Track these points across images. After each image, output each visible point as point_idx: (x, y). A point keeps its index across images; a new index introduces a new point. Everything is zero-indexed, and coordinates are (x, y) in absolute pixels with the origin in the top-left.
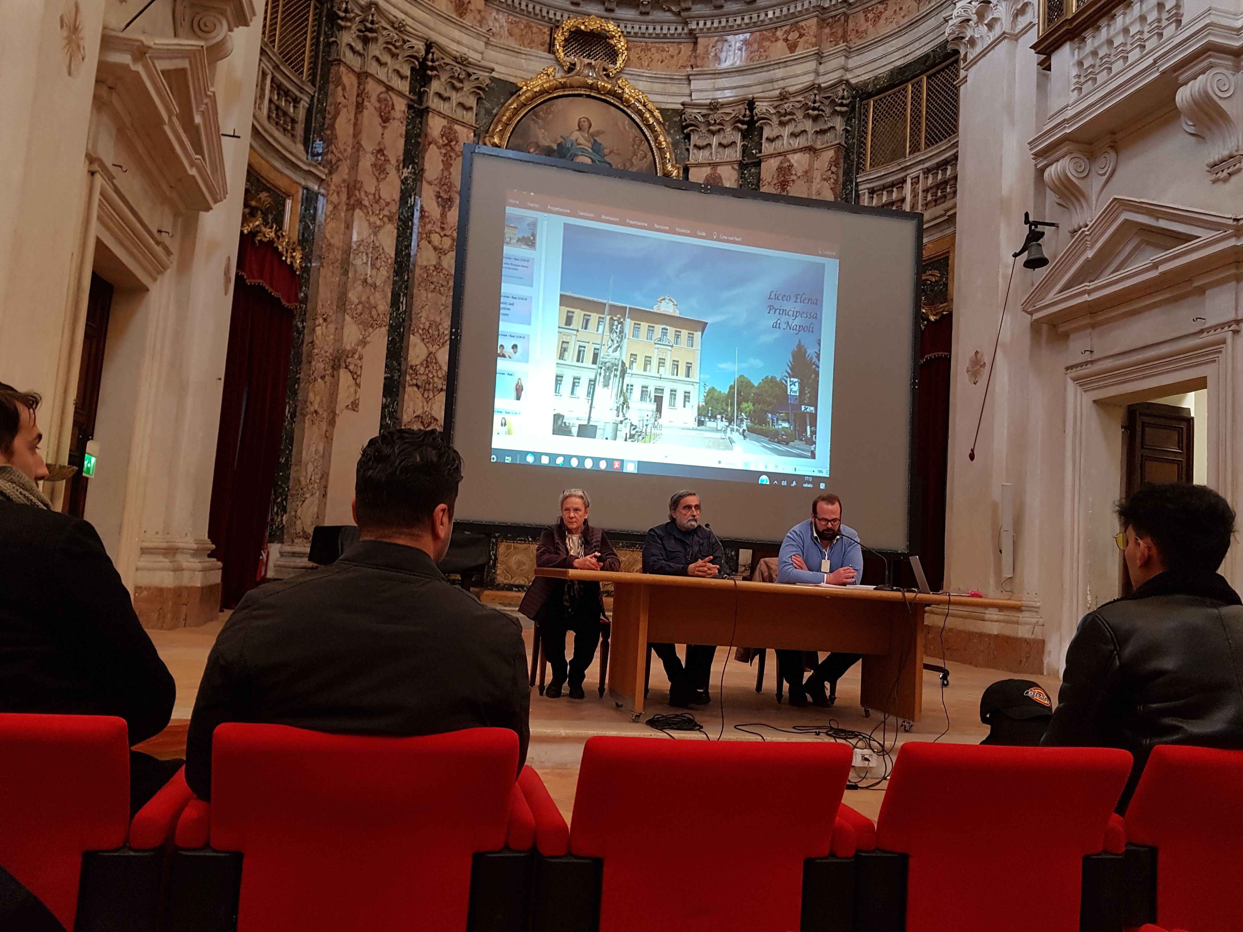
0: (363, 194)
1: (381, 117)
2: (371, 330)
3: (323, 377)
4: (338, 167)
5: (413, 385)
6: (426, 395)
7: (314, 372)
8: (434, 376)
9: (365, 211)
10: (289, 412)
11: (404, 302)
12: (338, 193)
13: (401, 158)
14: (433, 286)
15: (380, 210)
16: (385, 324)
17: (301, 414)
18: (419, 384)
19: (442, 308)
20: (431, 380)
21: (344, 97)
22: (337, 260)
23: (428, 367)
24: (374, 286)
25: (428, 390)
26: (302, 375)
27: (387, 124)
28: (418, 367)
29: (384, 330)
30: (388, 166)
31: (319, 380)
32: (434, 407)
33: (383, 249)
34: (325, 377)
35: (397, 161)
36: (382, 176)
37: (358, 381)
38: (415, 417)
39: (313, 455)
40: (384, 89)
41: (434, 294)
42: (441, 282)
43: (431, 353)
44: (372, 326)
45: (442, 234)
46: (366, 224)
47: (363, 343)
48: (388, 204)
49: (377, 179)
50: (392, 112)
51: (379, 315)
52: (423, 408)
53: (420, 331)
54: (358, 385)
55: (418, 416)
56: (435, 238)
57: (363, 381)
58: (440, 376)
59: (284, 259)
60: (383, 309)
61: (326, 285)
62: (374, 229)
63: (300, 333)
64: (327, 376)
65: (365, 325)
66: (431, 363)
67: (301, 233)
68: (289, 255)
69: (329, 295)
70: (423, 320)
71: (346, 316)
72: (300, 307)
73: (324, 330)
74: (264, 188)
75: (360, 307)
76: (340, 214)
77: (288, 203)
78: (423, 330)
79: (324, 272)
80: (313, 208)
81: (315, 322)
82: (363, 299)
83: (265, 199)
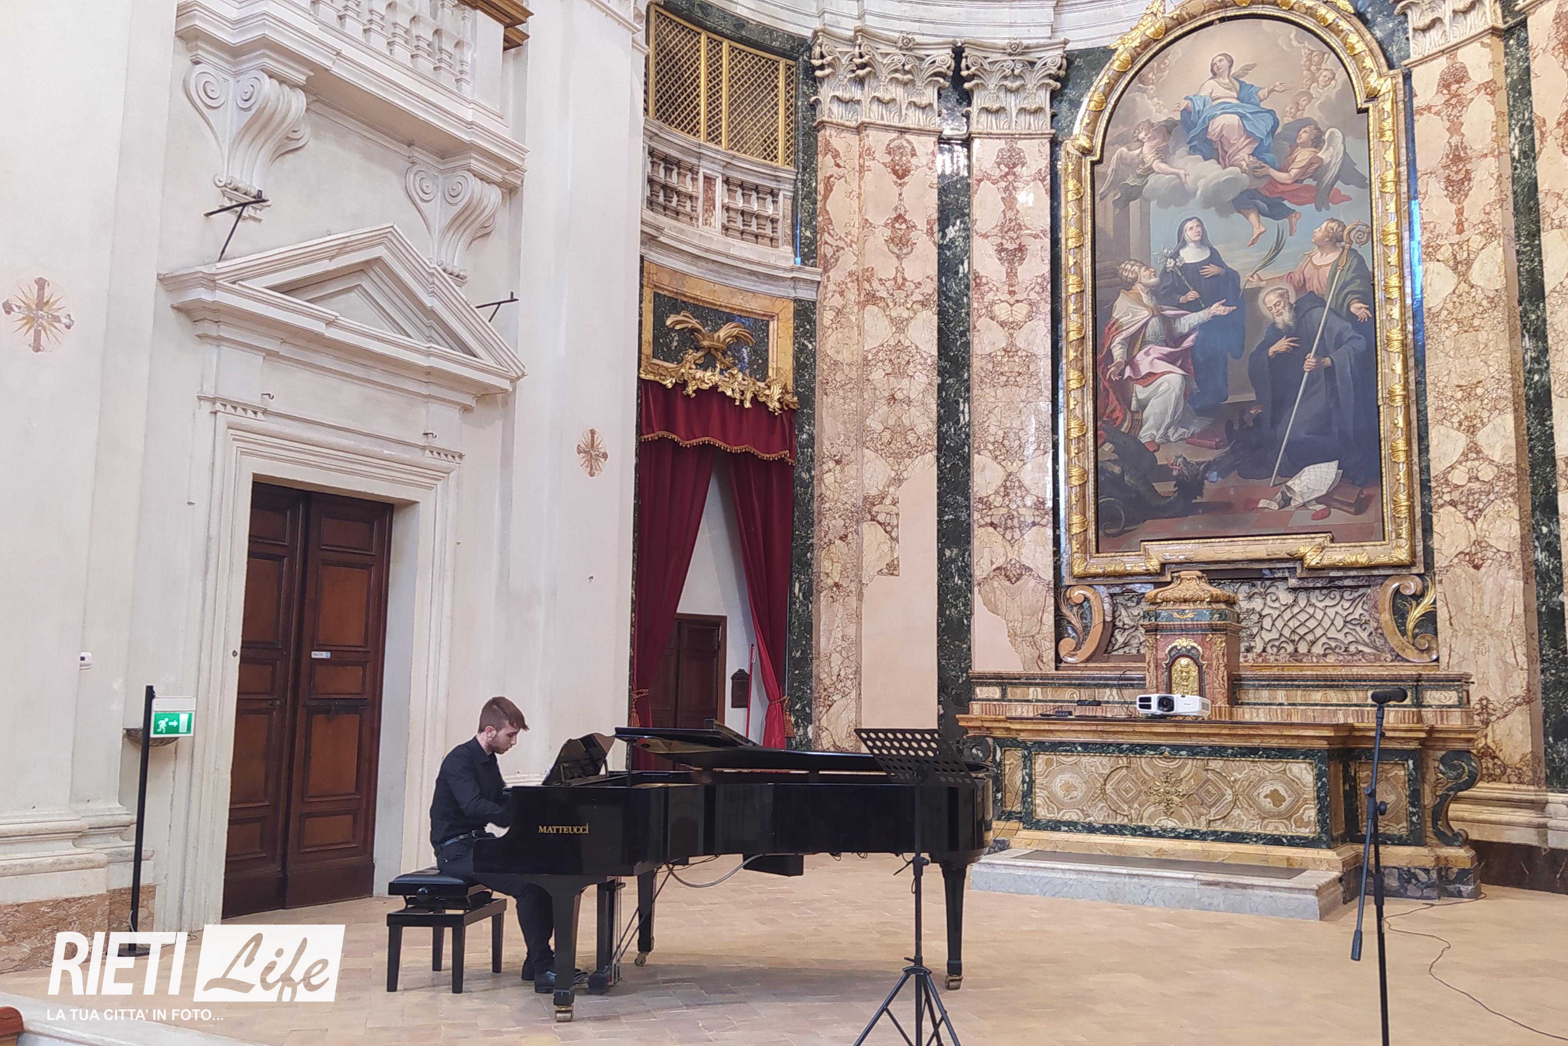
0: (876, 284)
1: (895, 172)
2: (908, 461)
3: (843, 538)
4: (837, 260)
5: (987, 524)
6: (1008, 536)
7: (826, 533)
8: (1018, 507)
9: (882, 304)
10: (800, 590)
11: (966, 410)
12: (842, 294)
13: (935, 216)
14: (1004, 379)
15: (907, 296)
16: (930, 448)
17: (817, 591)
18: (996, 522)
20: (1015, 514)
21: (838, 166)
22: (851, 379)
23: (1007, 494)
24: (909, 401)
25: (1012, 528)
26: (815, 541)
27: (906, 179)
28: (991, 498)
29: (931, 457)
30: (913, 235)
31: (838, 542)
32: (1024, 551)
33: (917, 347)
34: (846, 536)
35: (928, 223)
36: (905, 251)
37: (894, 534)
38: (994, 570)
39: (839, 642)
40: (895, 135)
41: (1006, 389)
42: (1017, 369)
43: (1010, 475)
44: (909, 456)
45: (1012, 301)
46: (887, 322)
47: (898, 481)
48: (918, 285)
49: (898, 257)
50: (914, 161)
51: (919, 438)
52: (1006, 554)
53: (990, 447)
54: (896, 540)
55: (998, 568)
56: (1002, 311)
57: (902, 532)
58: (1028, 504)
59: (737, 403)
60: (925, 428)
61: (835, 417)
62: (900, 325)
63: (808, 485)
64: (850, 535)
65: (898, 456)
66: (1013, 488)
67: (796, 358)
68: (749, 396)
69: (840, 429)
70: (992, 430)
71: (866, 451)
72: (803, 453)
73: (838, 475)
74: (729, 318)
75: (887, 435)
76: (848, 319)
77: (773, 325)
78: (993, 444)
79: (830, 401)
80: (809, 323)
81: (825, 467)
82: (891, 422)
83: (725, 332)
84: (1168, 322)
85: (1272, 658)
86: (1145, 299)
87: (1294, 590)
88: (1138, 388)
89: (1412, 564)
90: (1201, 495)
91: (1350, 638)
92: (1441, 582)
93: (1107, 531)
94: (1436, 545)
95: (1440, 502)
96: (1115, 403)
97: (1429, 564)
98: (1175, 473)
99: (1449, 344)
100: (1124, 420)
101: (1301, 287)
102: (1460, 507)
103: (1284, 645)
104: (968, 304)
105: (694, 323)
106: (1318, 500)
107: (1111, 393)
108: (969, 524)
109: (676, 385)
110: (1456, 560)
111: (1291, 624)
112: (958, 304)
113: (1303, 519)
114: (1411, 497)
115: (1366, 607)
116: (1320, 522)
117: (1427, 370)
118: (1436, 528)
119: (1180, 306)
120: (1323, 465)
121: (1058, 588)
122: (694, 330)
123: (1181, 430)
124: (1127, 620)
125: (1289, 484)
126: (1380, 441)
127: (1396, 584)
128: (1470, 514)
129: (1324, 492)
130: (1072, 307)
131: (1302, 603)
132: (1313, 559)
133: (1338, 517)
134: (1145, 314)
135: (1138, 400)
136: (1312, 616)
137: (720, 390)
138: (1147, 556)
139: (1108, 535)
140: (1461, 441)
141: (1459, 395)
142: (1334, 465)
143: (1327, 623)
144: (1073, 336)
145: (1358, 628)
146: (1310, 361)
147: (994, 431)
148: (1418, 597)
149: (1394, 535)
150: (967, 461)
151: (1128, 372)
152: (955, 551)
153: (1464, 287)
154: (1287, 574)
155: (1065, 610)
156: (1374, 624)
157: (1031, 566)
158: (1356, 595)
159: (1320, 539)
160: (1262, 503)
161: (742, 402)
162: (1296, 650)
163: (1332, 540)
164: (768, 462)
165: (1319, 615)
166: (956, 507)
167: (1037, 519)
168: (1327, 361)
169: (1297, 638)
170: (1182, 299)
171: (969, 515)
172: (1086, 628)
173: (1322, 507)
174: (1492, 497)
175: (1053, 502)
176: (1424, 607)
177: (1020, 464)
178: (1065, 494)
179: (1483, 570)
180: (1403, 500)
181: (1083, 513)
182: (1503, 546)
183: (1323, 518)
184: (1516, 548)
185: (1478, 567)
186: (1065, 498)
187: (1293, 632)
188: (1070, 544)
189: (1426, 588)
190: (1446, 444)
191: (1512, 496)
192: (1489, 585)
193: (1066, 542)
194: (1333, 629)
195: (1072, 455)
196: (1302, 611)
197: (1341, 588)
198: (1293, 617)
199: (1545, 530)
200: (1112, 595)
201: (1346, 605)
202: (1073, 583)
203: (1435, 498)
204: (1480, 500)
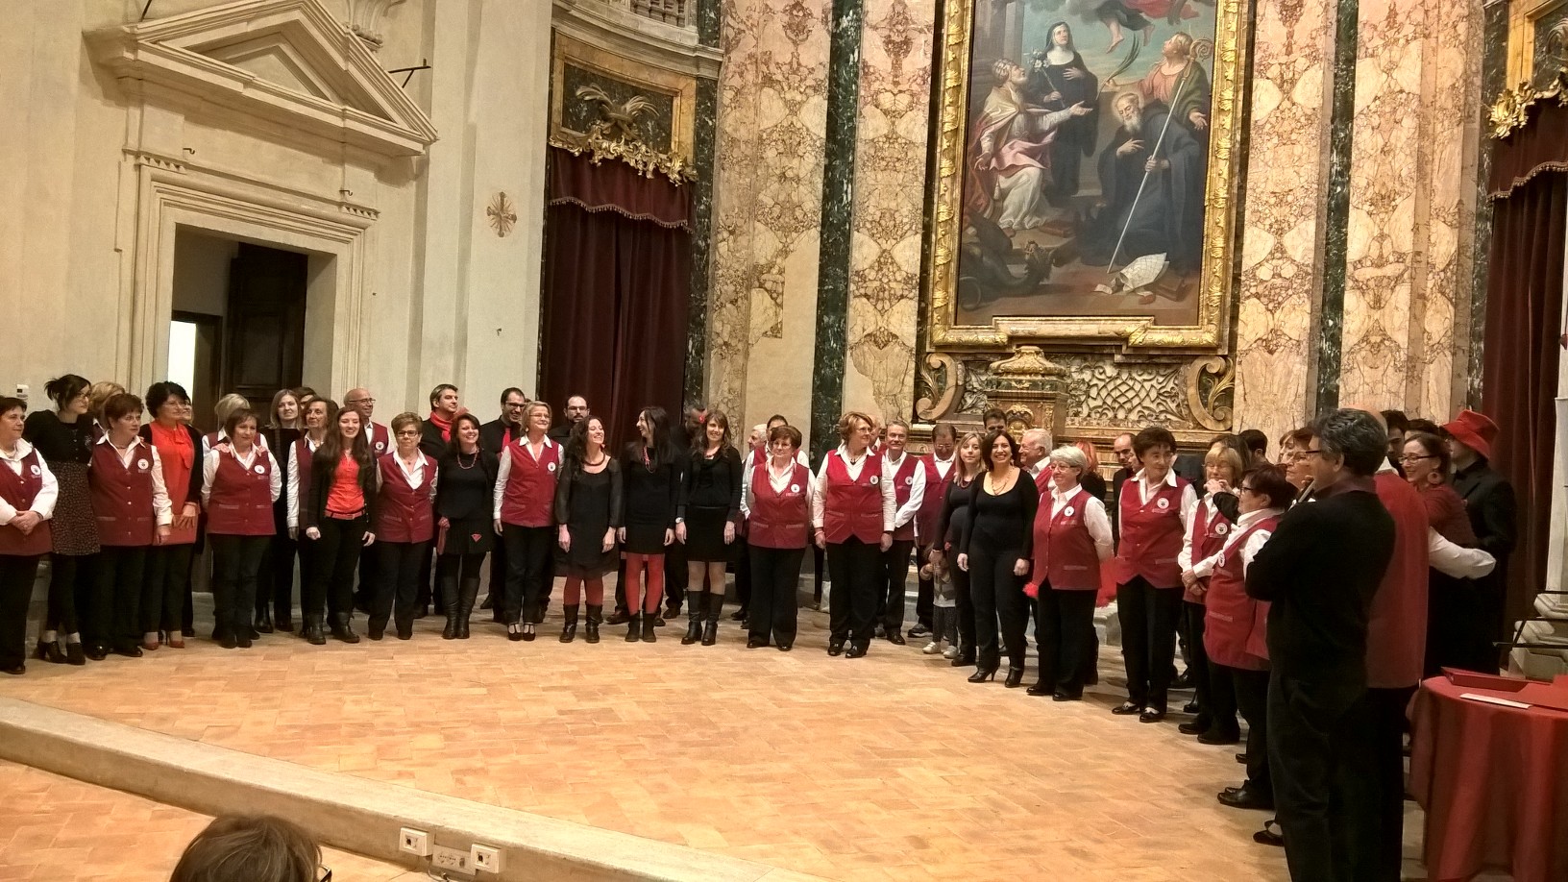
0: (772, 67)
2: (794, 235)
3: (734, 302)
4: (738, 42)
5: (861, 295)
6: (879, 307)
7: (719, 297)
8: (890, 281)
9: (777, 87)
10: (693, 347)
11: (849, 191)
12: (741, 74)
13: (830, 5)
14: (884, 163)
15: (801, 80)
16: (815, 224)
17: (708, 348)
18: (869, 293)
19: (898, 189)
20: (887, 287)
22: (746, 156)
23: (881, 269)
24: (798, 180)
25: (883, 300)
26: (708, 303)
28: (867, 271)
29: (815, 232)
30: (809, 22)
31: (729, 305)
32: (893, 320)
33: (808, 130)
34: (736, 301)
35: (824, 12)
36: (801, 37)
37: (778, 301)
38: (865, 336)
39: (726, 394)
41: (885, 173)
42: (896, 155)
44: (796, 230)
45: (896, 92)
46: (781, 103)
47: (785, 252)
48: (812, 70)
49: (794, 42)
51: (805, 214)
52: (876, 322)
53: (868, 225)
54: (780, 306)
55: (869, 335)
56: (886, 100)
57: (786, 299)
58: (899, 279)
59: (640, 174)
60: (812, 205)
61: (731, 191)
62: (793, 108)
63: (704, 252)
64: (739, 300)
65: (786, 230)
66: (886, 263)
67: (697, 134)
68: (651, 167)
69: (736, 202)
70: (871, 210)
71: (757, 224)
72: (700, 223)
73: (732, 245)
74: (636, 91)
75: (777, 210)
76: (746, 99)
77: (676, 102)
78: (871, 223)
79: (726, 175)
80: (710, 100)
81: (720, 237)
82: (781, 198)
83: (631, 105)
84: (1032, 120)
85: (1095, 422)
86: (1014, 96)
87: (1118, 365)
88: (1001, 178)
89: (1219, 346)
90: (1048, 277)
91: (1161, 408)
92: (1240, 363)
93: (965, 305)
94: (1240, 331)
95: (1247, 294)
96: (980, 190)
97: (1232, 347)
98: (1027, 257)
99: (1269, 155)
100: (985, 210)
101: (1150, 93)
102: (1262, 299)
103: (1106, 411)
104: (857, 92)
105: (602, 95)
106: (1146, 287)
107: (978, 182)
108: (846, 294)
109: (582, 154)
110: (1254, 345)
111: (1113, 393)
112: (848, 91)
113: (1132, 303)
114: (1224, 288)
115: (1176, 382)
116: (1146, 307)
117: (1249, 177)
118: (1241, 316)
119: (1045, 105)
120: (1153, 256)
121: (920, 353)
122: (602, 102)
123: (1036, 219)
124: (976, 385)
125: (1123, 271)
126: (1203, 237)
127: (1205, 363)
128: (1271, 306)
129: (1152, 280)
130: (948, 100)
131: (1124, 376)
132: (1137, 338)
133: (1162, 303)
134: (1012, 110)
135: (1000, 190)
136: (1132, 388)
137: (625, 160)
138: (997, 330)
139: (966, 310)
140: (1269, 242)
141: (1272, 200)
142: (1162, 257)
143: (1143, 394)
144: (948, 127)
145: (1168, 400)
146: (1151, 162)
147: (873, 211)
148: (1220, 375)
149: (1206, 320)
150: (847, 237)
151: (994, 163)
152: (832, 318)
153: (1286, 104)
154: (1114, 351)
155: (924, 373)
156: (1181, 397)
157: (897, 334)
158: (1170, 371)
159: (1144, 322)
160: (1099, 288)
161: (644, 173)
162: (1115, 417)
163: (1155, 323)
164: (668, 231)
165: (1137, 387)
166: (836, 279)
167: (906, 293)
168: (1165, 163)
169: (1117, 406)
170: (1046, 99)
171: (847, 286)
172: (941, 391)
173: (1149, 293)
174: (1290, 292)
175: (920, 278)
176: (1224, 384)
177: (894, 242)
178: (932, 271)
179: (1276, 354)
180: (1216, 291)
181: (946, 290)
182: (1294, 335)
183: (1150, 302)
184: (1304, 337)
185: (1271, 352)
186: (932, 276)
187: (1115, 400)
188: (932, 316)
189: (1228, 368)
190: (1257, 244)
191: (1307, 292)
192: (1280, 368)
193: (930, 314)
194: (1148, 399)
195: (940, 236)
196: (1124, 383)
197: (1158, 365)
198: (1116, 388)
199: (1331, 323)
200: (965, 363)
201: (1161, 379)
202: (933, 350)
203: (1243, 290)
204: (1279, 295)
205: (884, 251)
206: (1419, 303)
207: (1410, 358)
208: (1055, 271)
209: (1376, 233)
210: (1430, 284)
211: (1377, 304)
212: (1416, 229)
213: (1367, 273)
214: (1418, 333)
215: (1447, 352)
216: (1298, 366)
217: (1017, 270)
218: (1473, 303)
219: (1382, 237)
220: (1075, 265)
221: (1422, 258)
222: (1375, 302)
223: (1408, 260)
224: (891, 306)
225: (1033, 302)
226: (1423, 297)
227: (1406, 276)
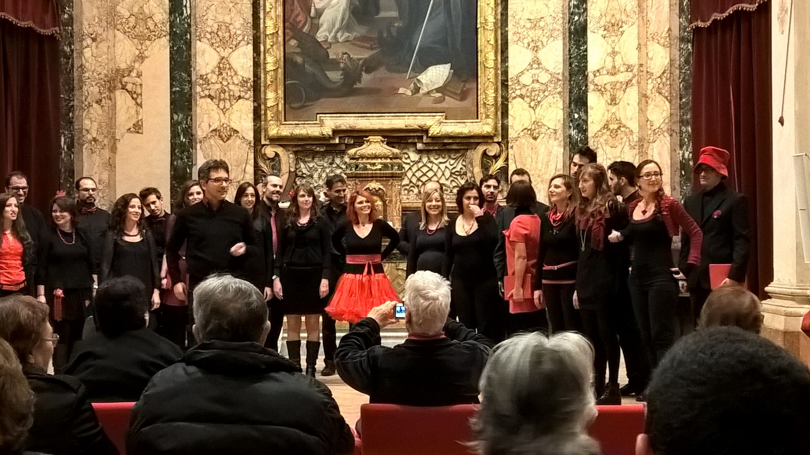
2: (148, 43)
5: (206, 96)
6: (222, 106)
7: (85, 98)
8: (229, 84)
11: (188, 5)
16: (164, 34)
17: (79, 144)
18: (213, 94)
20: (227, 89)
23: (221, 74)
25: (224, 100)
26: (77, 103)
28: (209, 76)
32: (233, 117)
37: (138, 101)
38: (211, 132)
44: (149, 39)
47: (141, 58)
52: (220, 119)
53: (208, 36)
54: (139, 105)
55: (214, 130)
57: (145, 99)
58: (236, 82)
60: (161, 17)
63: (69, 57)
64: (103, 100)
65: (141, 38)
66: (225, 69)
69: (96, 12)
70: (210, 22)
71: (116, 32)
72: (65, 30)
73: (95, 51)
75: (132, 21)
78: (210, 33)
81: (83, 44)
85: (405, 197)
87: (420, 152)
89: (495, 135)
90: (360, 82)
91: (454, 184)
92: (512, 147)
93: (293, 105)
94: (510, 124)
95: (514, 95)
96: (299, 9)
97: (505, 136)
98: (342, 65)
100: (304, 25)
103: (412, 188)
106: (438, 90)
107: (296, 3)
108: (191, 95)
110: (522, 134)
111: (417, 174)
113: (427, 103)
114: (496, 91)
115: (464, 163)
116: (438, 105)
117: (509, 7)
118: (510, 112)
120: (441, 66)
121: (257, 144)
123: (346, 34)
124: (305, 171)
125: (419, 78)
126: (477, 52)
127: (485, 148)
128: (532, 104)
129: (441, 85)
131: (425, 160)
132: (434, 131)
133: (450, 103)
135: (316, 9)
136: (431, 170)
138: (322, 124)
139: (293, 108)
140: (528, 56)
141: (528, 25)
142: (448, 66)
143: (439, 174)
145: (459, 178)
147: (211, 24)
148: (496, 157)
149: (484, 115)
150: (189, 45)
152: (181, 116)
154: (416, 141)
155: (261, 162)
157: (238, 129)
158: (459, 155)
159: (439, 117)
160: (401, 91)
163: (446, 119)
164: (43, 36)
165: (435, 168)
167: (242, 94)
169: (420, 183)
171: (191, 88)
173: (439, 95)
174: (546, 93)
175: (254, 81)
176: (500, 163)
177: (231, 50)
178: (262, 76)
179: (539, 140)
180: (491, 93)
181: (276, 91)
182: (552, 127)
183: (440, 102)
184: (559, 126)
185: (535, 139)
186: (262, 79)
187: (419, 180)
188: (265, 114)
189: (501, 151)
190: (518, 58)
191: (559, 93)
192: (542, 150)
193: (263, 112)
194: (443, 178)
195: (268, 47)
196: (425, 165)
197: (450, 151)
198: (419, 169)
199: (576, 116)
200: (295, 153)
201: (452, 162)
202: (267, 142)
203: (510, 92)
204: (538, 95)
205: (223, 58)
206: (644, 100)
207: (641, 140)
208: (365, 77)
209: (610, 50)
210: (650, 87)
211: (613, 101)
212: (639, 48)
213: (604, 79)
214: (644, 122)
215: (666, 134)
216: (556, 148)
217: (335, 76)
218: (681, 99)
219: (614, 53)
220: (382, 72)
221: (644, 69)
222: (612, 100)
223: (635, 70)
224: (231, 105)
225: (350, 102)
226: (645, 96)
227: (634, 81)
